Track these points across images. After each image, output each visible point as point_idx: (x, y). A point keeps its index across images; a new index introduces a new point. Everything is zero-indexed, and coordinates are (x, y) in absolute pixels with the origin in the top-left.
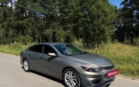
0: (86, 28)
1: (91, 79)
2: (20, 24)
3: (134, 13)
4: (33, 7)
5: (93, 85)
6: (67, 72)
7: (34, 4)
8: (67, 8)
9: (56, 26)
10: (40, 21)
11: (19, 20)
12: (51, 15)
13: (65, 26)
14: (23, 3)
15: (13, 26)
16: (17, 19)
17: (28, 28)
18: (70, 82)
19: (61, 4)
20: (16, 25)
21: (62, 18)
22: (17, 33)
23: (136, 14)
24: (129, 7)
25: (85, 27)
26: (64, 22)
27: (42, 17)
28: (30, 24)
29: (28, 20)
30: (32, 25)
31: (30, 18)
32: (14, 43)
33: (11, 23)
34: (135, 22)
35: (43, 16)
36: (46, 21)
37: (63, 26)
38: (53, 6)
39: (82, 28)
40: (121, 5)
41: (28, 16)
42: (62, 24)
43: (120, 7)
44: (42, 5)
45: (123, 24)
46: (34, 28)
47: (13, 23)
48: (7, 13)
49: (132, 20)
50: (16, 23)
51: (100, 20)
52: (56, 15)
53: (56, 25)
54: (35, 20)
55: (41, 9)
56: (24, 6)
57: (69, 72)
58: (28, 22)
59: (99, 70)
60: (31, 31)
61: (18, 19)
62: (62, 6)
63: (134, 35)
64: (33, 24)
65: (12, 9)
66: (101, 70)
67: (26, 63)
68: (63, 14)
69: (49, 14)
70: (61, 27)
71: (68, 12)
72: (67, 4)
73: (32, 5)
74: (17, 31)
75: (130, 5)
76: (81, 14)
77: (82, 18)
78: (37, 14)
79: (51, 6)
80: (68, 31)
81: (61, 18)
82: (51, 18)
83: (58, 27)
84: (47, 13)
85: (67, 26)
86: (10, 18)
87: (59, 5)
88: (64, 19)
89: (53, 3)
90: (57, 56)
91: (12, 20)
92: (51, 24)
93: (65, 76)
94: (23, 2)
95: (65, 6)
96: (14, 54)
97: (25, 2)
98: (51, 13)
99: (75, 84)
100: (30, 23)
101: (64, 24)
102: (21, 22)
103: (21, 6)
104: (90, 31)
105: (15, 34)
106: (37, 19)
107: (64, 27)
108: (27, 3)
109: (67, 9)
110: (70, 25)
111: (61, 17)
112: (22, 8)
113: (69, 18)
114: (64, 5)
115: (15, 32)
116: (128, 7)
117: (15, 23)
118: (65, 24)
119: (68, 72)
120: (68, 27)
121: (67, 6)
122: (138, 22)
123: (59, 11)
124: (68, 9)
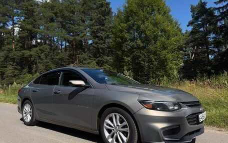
0: (135, 58)
1: (160, 126)
2: (25, 55)
3: (209, 39)
4: (48, 29)
5: (166, 139)
6: (108, 117)
7: (51, 24)
8: (103, 30)
9: (85, 60)
10: (60, 51)
11: (25, 49)
12: (77, 42)
13: (100, 59)
14: (32, 23)
15: (14, 59)
16: (21, 47)
17: (39, 63)
18: (115, 136)
19: (94, 24)
20: (19, 58)
21: (96, 46)
22: (19, 70)
23: (212, 40)
24: (202, 29)
25: (133, 57)
26: (99, 52)
27: (63, 45)
28: (43, 56)
29: (40, 49)
30: (46, 57)
31: (42, 47)
32: (13, 86)
33: (11, 55)
34: (212, 52)
35: (64, 43)
36: (70, 51)
37: (97, 60)
38: (81, 27)
39: (129, 59)
40: (188, 26)
41: (39, 43)
42: (95, 56)
43: (187, 30)
44: (63, 26)
45: (193, 55)
46: (48, 62)
47: (14, 55)
48: (5, 37)
49: (207, 48)
50: (20, 54)
51: (158, 43)
52: (85, 43)
53: (86, 57)
54: (51, 49)
55: (62, 32)
56: (34, 27)
57: (113, 115)
58: (39, 52)
59: (176, 108)
60: (44, 67)
61: (23, 48)
62: (96, 27)
63: (213, 71)
64: (48, 55)
65: (14, 31)
66: (180, 107)
67: (27, 108)
68: (97, 40)
69: (74, 40)
70: (94, 60)
71: (105, 38)
72: (103, 25)
73: (47, 25)
74: (19, 68)
75: (202, 25)
76: (127, 35)
77: (129, 42)
78: (54, 41)
79: (77, 27)
80: (105, 67)
81: (94, 47)
82: (78, 47)
83: (89, 61)
84: (72, 38)
85: (103, 60)
86: (8, 46)
87: (90, 26)
88: (99, 48)
89: (81, 23)
90: (88, 87)
91: (12, 50)
92: (77, 55)
93: (105, 125)
94: (32, 20)
95: (100, 27)
96: (11, 101)
97: (36, 21)
98: (78, 38)
99: (125, 139)
100: (43, 54)
101: (98, 56)
102: (27, 53)
103: (29, 27)
104: (143, 63)
105: (17, 72)
106: (54, 49)
107: (99, 61)
108: (39, 23)
109: (103, 33)
110: (108, 58)
111: (94, 45)
112: (31, 31)
113: (106, 46)
114: (98, 27)
115: (17, 69)
116: (200, 28)
117: (17, 54)
118: (100, 56)
119: (111, 115)
120: (105, 60)
121: (103, 27)
122: (216, 52)
123: (91, 35)
124: (105, 32)
